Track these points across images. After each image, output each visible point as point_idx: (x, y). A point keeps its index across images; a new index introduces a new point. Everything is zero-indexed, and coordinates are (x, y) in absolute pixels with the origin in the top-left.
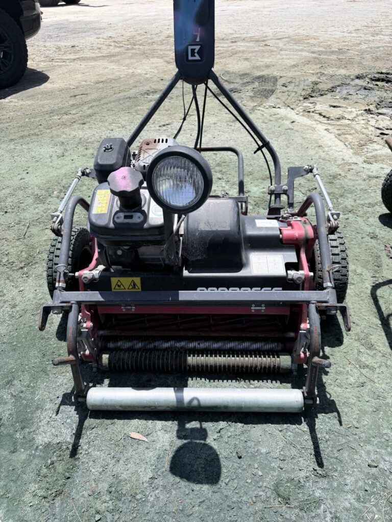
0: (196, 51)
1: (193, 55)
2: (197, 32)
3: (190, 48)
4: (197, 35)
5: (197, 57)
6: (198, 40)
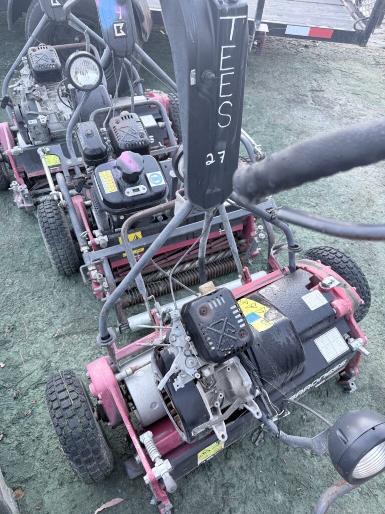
0: (121, 28)
1: (119, 32)
2: (119, 11)
3: (115, 26)
4: (119, 14)
5: (123, 34)
6: (121, 18)
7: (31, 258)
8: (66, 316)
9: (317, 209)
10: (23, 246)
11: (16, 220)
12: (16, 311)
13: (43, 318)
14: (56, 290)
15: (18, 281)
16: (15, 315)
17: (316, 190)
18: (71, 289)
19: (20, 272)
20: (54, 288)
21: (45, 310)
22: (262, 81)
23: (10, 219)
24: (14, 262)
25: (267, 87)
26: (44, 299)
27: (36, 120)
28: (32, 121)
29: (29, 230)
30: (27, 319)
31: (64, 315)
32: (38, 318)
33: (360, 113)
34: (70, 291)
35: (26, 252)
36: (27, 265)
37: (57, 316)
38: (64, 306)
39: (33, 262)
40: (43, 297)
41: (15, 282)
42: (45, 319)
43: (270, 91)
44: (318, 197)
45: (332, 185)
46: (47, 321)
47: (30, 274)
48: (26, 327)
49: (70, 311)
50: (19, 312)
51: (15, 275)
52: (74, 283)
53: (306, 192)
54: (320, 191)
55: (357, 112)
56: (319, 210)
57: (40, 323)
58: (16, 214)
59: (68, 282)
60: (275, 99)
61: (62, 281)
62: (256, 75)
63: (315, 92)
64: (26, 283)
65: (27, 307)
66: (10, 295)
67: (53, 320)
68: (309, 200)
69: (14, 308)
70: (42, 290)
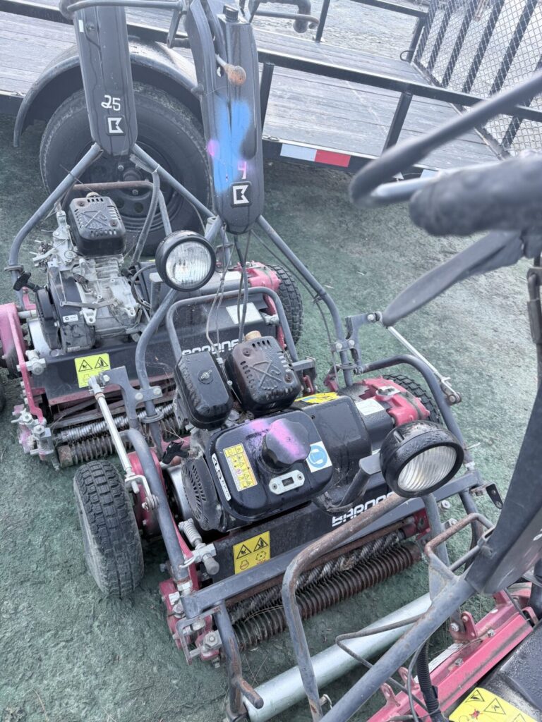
0: (243, 192)
1: (239, 198)
2: (243, 167)
4: (243, 172)
5: (245, 201)
7: (49, 554)
8: (120, 682)
9: (494, 450)
10: (32, 527)
11: (18, 473)
12: (24, 675)
13: (78, 688)
14: (96, 623)
15: (25, 604)
16: (23, 686)
17: (485, 415)
18: (124, 620)
19: (28, 584)
20: (95, 617)
21: (82, 671)
22: (373, 234)
23: (7, 472)
24: (17, 563)
25: (382, 244)
26: (77, 644)
27: (76, 316)
28: (69, 317)
29: (41, 492)
30: (47, 693)
31: (117, 680)
32: (68, 690)
33: (514, 290)
34: (122, 625)
35: (38, 540)
36: (42, 569)
37: (105, 683)
38: (115, 658)
39: (53, 563)
40: (76, 639)
41: (21, 607)
42: (83, 693)
43: (388, 250)
44: (492, 427)
45: (506, 407)
46: (86, 697)
47: (47, 589)
48: (46, 713)
49: (126, 669)
50: (30, 678)
51: (20, 592)
52: (129, 605)
53: (474, 420)
54: (491, 418)
55: (511, 288)
56: (498, 450)
57: (72, 701)
58: (17, 461)
59: (118, 604)
60: (397, 262)
61: (108, 603)
62: (364, 224)
63: (448, 255)
64: (42, 609)
65: (47, 664)
66: (11, 639)
67: (96, 692)
68: (480, 433)
69: (21, 669)
70: (72, 623)
